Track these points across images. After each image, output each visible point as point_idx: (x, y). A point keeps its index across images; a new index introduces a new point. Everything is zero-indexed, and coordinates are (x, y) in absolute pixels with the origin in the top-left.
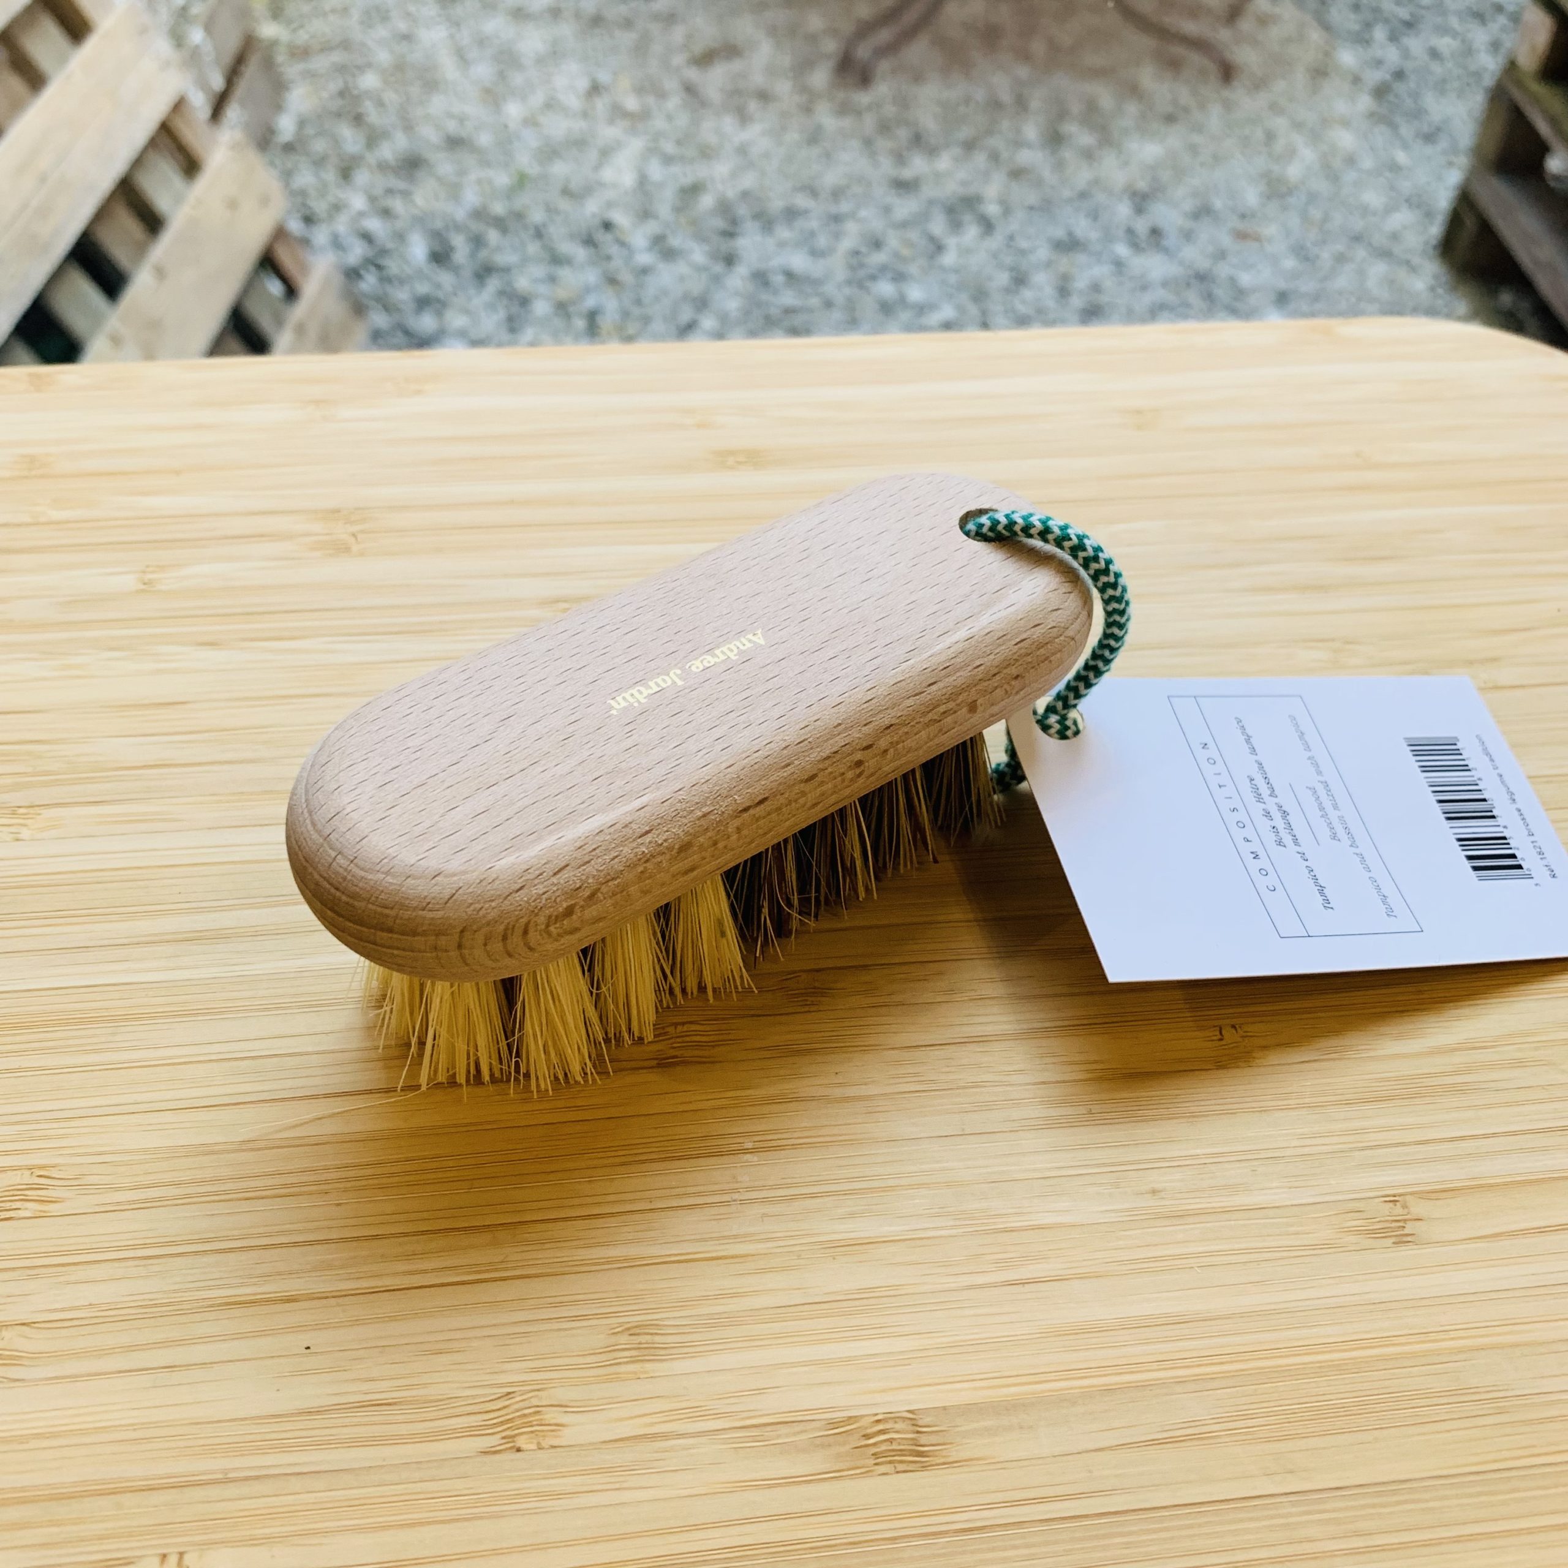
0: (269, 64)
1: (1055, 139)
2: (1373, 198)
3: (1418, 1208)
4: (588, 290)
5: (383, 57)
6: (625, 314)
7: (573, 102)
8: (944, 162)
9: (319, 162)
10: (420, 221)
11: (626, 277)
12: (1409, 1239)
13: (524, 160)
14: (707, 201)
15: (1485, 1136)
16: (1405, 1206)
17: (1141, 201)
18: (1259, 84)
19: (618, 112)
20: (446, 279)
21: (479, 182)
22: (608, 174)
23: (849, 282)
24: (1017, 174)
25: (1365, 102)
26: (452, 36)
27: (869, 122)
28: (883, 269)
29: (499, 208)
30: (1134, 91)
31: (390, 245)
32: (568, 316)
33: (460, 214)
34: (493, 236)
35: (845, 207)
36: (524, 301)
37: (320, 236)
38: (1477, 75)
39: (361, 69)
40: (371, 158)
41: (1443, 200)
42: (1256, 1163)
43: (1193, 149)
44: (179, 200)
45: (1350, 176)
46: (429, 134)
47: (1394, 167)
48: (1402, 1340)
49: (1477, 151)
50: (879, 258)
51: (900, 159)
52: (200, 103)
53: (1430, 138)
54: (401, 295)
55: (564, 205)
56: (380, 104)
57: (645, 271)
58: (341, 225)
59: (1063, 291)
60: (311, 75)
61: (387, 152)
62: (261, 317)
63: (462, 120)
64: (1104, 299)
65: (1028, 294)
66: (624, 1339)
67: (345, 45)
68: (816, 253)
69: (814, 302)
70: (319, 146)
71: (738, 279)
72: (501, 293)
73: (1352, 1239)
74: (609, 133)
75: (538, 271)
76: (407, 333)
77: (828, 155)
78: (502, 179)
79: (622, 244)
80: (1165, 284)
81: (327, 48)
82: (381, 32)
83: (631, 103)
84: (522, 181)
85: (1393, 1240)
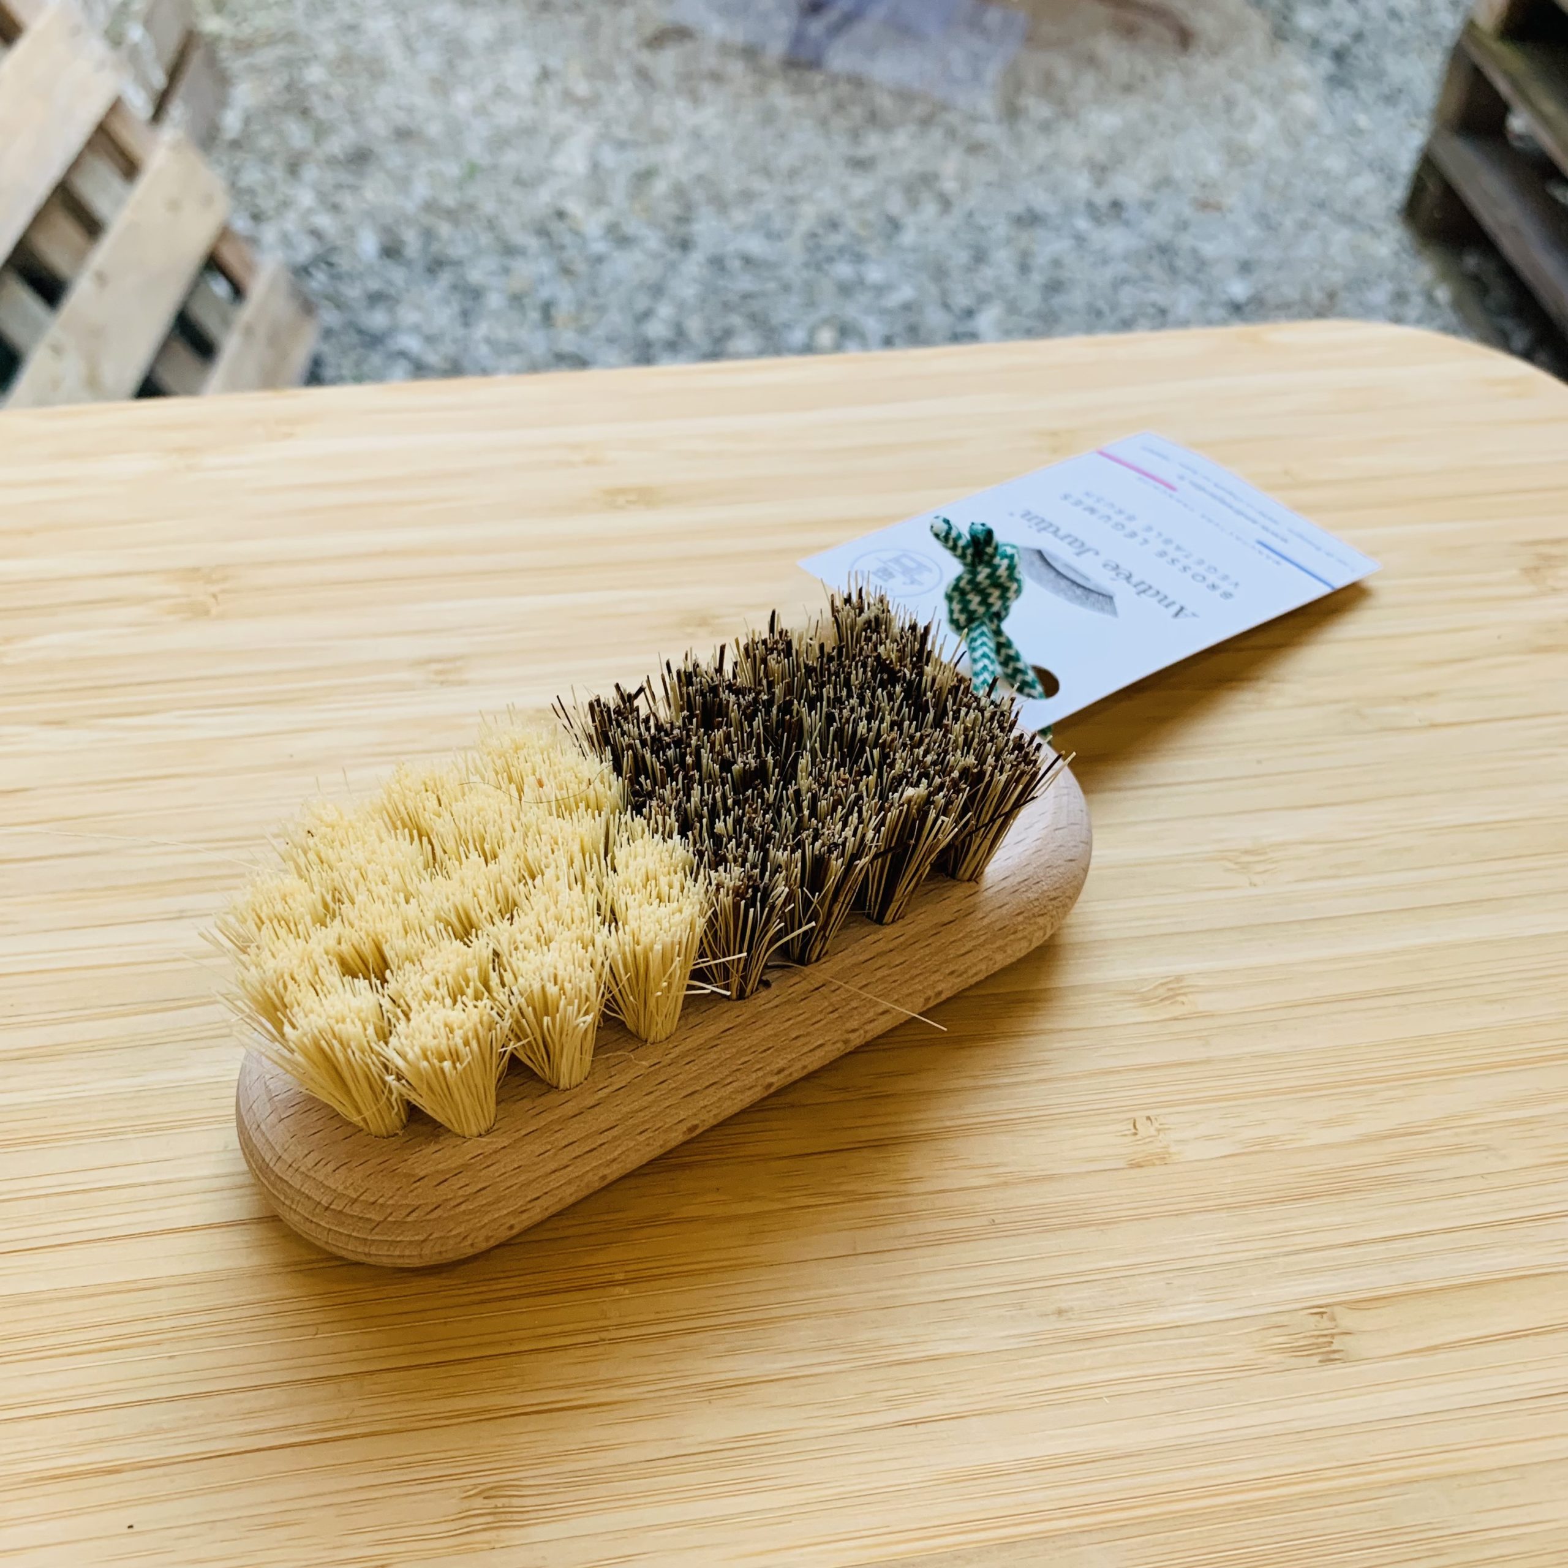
0: (212, 61)
1: (1012, 113)
2: (1336, 163)
3: (1347, 1320)
4: (542, 280)
5: (329, 49)
6: (581, 305)
7: (523, 89)
8: (901, 139)
9: (266, 159)
10: (370, 214)
11: (581, 267)
12: (1336, 1356)
13: (475, 150)
14: (660, 186)
15: (1421, 1234)
16: (1333, 1319)
17: (1100, 172)
18: (1217, 50)
19: (568, 98)
20: (397, 275)
21: (430, 174)
22: (560, 161)
23: (806, 265)
24: (975, 148)
25: (1325, 65)
26: (398, 26)
27: (824, 100)
28: (841, 250)
29: (449, 200)
30: (1092, 61)
31: (339, 242)
32: (522, 308)
33: (410, 206)
34: (445, 229)
35: (801, 188)
36: (476, 294)
37: (269, 234)
38: (1437, 34)
39: (306, 61)
40: (319, 153)
41: (1406, 162)
42: (1171, 1275)
43: (1152, 119)
44: (119, 202)
45: (1313, 141)
46: (377, 126)
47: (1356, 131)
48: (1329, 1473)
49: (1438, 113)
50: (837, 239)
51: (855, 136)
52: (139, 104)
53: (1391, 99)
54: (353, 292)
55: (516, 194)
56: (328, 97)
57: (599, 259)
58: (290, 223)
59: (1024, 268)
60: (254, 69)
61: (336, 145)
62: (207, 319)
63: (410, 110)
64: (1065, 275)
65: (988, 272)
66: (479, 1502)
67: (290, 37)
68: (772, 236)
69: (771, 286)
70: (266, 142)
71: (694, 265)
72: (454, 287)
73: (1274, 1358)
74: (561, 119)
75: (490, 263)
76: (360, 332)
77: (782, 136)
78: (453, 170)
79: (576, 233)
80: (1125, 258)
81: (272, 40)
82: (326, 23)
83: (582, 88)
84: (472, 171)
85: (1319, 1358)
